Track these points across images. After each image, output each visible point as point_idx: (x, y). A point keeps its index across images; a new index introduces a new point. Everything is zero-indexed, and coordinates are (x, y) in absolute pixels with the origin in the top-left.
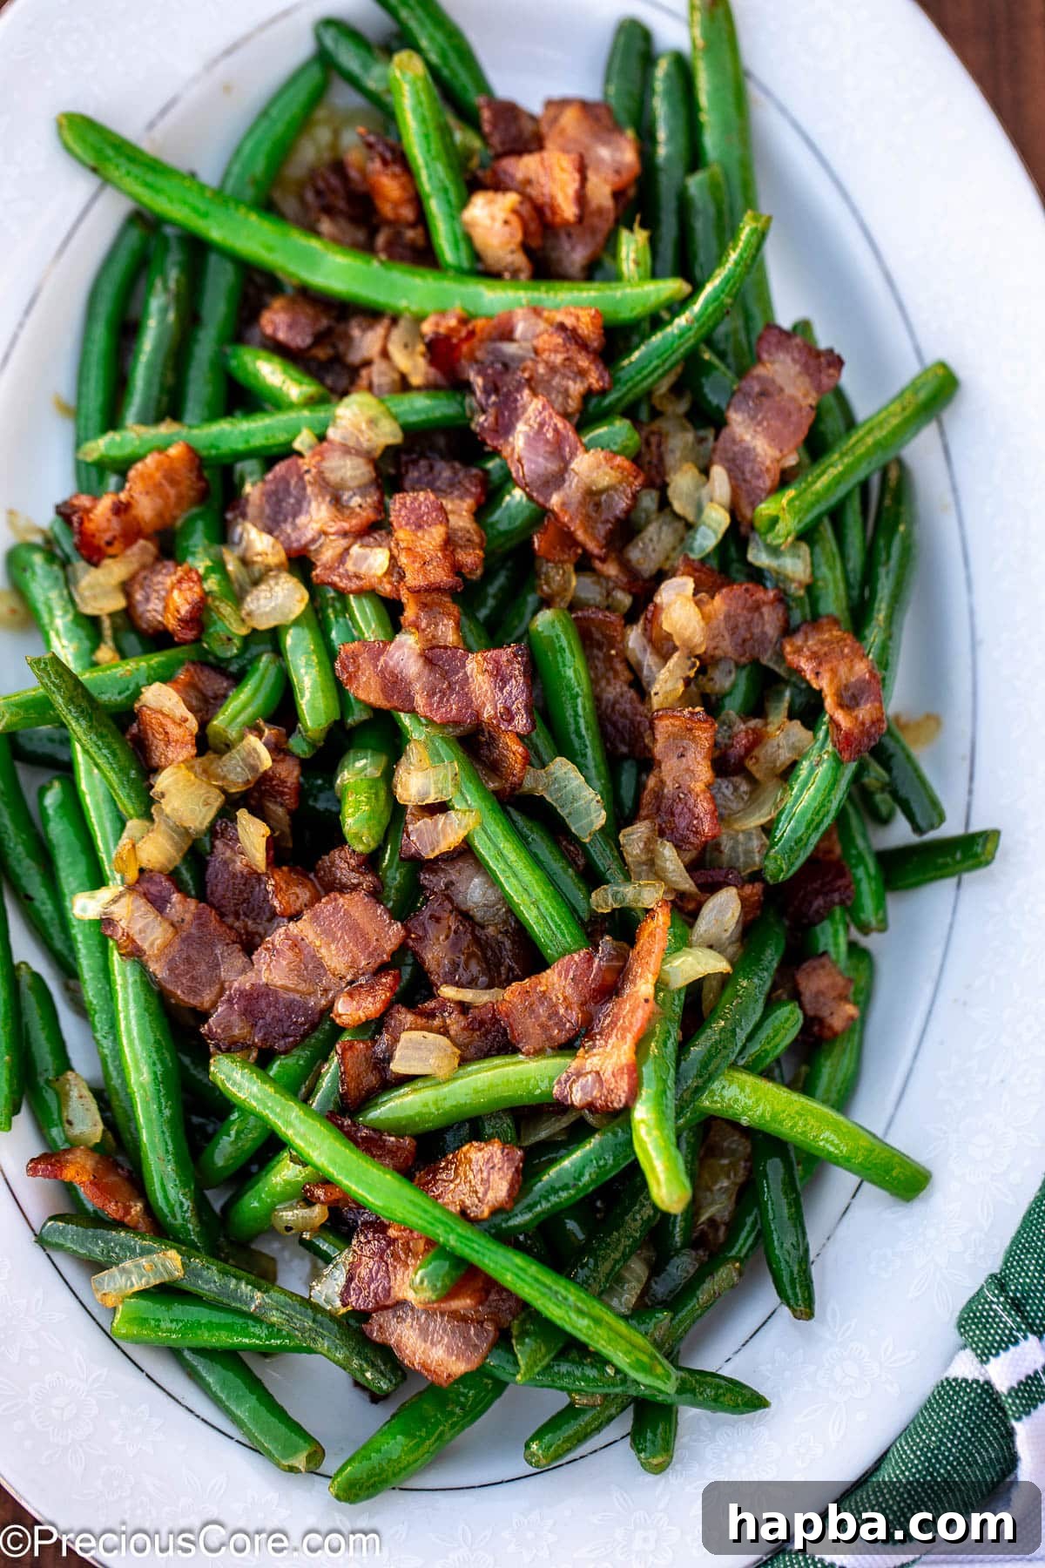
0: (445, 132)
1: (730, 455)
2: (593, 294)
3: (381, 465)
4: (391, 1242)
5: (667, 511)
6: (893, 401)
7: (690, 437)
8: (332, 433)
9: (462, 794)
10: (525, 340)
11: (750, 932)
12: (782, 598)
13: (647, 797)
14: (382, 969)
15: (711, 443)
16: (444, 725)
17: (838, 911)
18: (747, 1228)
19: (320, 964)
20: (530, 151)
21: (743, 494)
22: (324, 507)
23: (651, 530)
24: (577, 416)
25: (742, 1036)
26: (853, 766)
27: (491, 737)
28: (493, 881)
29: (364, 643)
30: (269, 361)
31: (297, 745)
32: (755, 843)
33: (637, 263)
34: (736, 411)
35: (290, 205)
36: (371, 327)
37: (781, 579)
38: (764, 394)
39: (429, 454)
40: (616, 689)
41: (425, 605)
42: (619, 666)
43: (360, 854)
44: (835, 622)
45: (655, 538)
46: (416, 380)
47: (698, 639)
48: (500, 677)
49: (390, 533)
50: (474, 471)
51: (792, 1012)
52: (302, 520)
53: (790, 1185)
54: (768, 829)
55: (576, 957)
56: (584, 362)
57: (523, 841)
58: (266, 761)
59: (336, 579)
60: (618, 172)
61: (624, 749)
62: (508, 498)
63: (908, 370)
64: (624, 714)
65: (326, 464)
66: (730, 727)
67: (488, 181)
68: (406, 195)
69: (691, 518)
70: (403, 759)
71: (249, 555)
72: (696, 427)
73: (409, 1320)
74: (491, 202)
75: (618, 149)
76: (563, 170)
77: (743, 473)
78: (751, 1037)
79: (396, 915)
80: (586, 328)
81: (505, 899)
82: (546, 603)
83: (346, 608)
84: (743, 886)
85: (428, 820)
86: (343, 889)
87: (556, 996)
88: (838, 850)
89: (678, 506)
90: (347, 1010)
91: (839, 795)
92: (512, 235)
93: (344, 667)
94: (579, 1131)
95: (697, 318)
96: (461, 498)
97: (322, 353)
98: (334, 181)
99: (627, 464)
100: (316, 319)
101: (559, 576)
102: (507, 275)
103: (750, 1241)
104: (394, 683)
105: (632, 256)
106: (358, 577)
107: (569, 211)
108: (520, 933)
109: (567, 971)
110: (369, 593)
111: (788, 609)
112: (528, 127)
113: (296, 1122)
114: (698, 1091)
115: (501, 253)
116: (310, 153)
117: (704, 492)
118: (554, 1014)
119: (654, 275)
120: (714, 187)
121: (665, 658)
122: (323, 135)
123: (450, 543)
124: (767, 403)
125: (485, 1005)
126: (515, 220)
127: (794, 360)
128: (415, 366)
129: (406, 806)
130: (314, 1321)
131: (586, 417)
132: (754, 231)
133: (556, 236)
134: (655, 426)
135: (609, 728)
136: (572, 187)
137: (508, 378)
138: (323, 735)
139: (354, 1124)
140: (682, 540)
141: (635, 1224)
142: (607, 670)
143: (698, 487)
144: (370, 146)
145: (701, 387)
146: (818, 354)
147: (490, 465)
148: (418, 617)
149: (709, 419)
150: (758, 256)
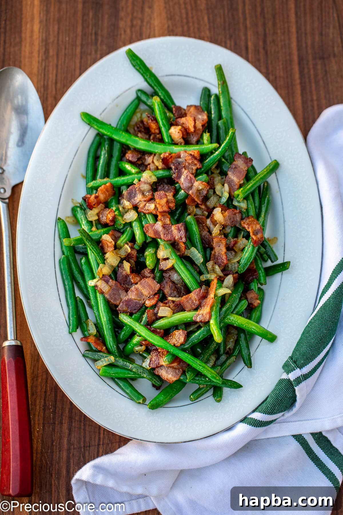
0: (165, 113)
1: (229, 181)
2: (198, 147)
3: (153, 186)
4: (159, 352)
5: (215, 194)
6: (265, 169)
7: (220, 178)
8: (141, 179)
9: (172, 256)
10: (183, 158)
11: (235, 285)
12: (241, 212)
13: (212, 256)
14: (155, 294)
15: (224, 179)
16: (167, 241)
17: (255, 280)
18: (237, 349)
19: (142, 294)
20: (184, 117)
21: (231, 190)
22: (140, 195)
23: (212, 198)
24: (195, 174)
25: (234, 306)
26: (257, 248)
27: (178, 243)
28: (179, 275)
29: (150, 224)
30: (127, 164)
31: (136, 247)
32: (236, 265)
33: (207, 141)
34: (230, 172)
35: (132, 131)
36: (150, 156)
37: (240, 208)
38: (235, 168)
39: (163, 183)
40: (205, 233)
41: (163, 215)
42: (205, 228)
43: (150, 269)
44: (253, 217)
45: (213, 200)
46: (160, 168)
47: (222, 221)
48: (179, 230)
49: (155, 200)
50: (173, 187)
51: (245, 302)
52: (136, 198)
53: (246, 339)
54: (238, 262)
55: (197, 290)
56: (196, 162)
57: (185, 266)
58: (129, 250)
59: (143, 211)
60: (203, 121)
61: (207, 246)
62: (180, 192)
63: (268, 162)
64: (207, 238)
65: (141, 186)
66: (230, 240)
67: (175, 124)
68: (157, 128)
69: (220, 195)
70: (159, 249)
71: (124, 207)
72: (221, 176)
73: (163, 369)
74: (175, 128)
75: (203, 116)
76: (191, 121)
77: (231, 185)
78: (236, 307)
79: (158, 282)
80: (196, 155)
81: (182, 278)
82: (189, 214)
83: (146, 217)
84: (233, 275)
85: (164, 262)
86: (147, 277)
87: (193, 298)
88: (255, 267)
89: (217, 193)
90: (148, 303)
91: (254, 254)
92: (180, 135)
93: (146, 229)
94: (199, 328)
95: (220, 152)
96: (170, 192)
97: (139, 162)
98: (141, 125)
99: (206, 184)
100: (138, 155)
101: (192, 208)
102: (179, 144)
103: (238, 352)
104: (156, 232)
105: (206, 139)
106: (148, 210)
107: (192, 130)
108: (185, 286)
109: (195, 293)
110: (150, 213)
111: (242, 214)
112: (183, 112)
113: (138, 327)
114: (224, 318)
115: (178, 139)
116: (136, 119)
117: (223, 189)
118: (193, 302)
119: (211, 143)
120: (224, 123)
121: (215, 226)
122: (139, 115)
123: (168, 202)
124: (236, 170)
125: (178, 301)
126: (180, 132)
127: (242, 160)
128: (160, 164)
129: (159, 259)
130: (143, 370)
131: (197, 174)
132: (232, 133)
133: (190, 135)
134: (212, 176)
135: (204, 241)
136: (193, 124)
137: (180, 166)
138: (141, 245)
139: (150, 327)
140: (219, 200)
141: (212, 348)
142: (203, 229)
143: (222, 189)
144: (149, 117)
145: (222, 167)
146: (247, 159)
147: (176, 185)
148: (161, 218)
149: (223, 174)
150: (233, 138)
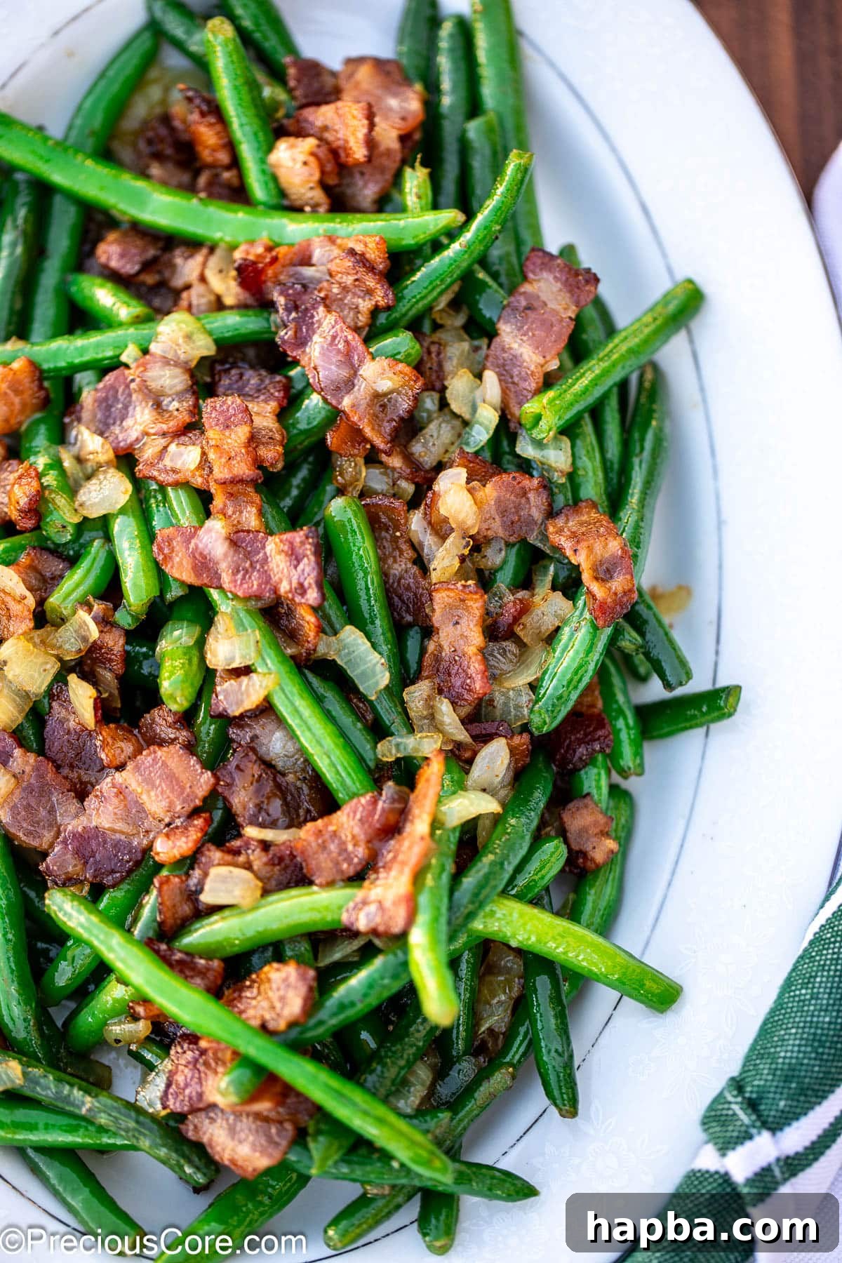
0: (254, 87)
1: (501, 362)
2: (380, 223)
3: (198, 375)
4: (203, 1052)
5: (446, 410)
6: (645, 314)
7: (466, 346)
8: (153, 348)
9: (263, 659)
10: (323, 264)
11: (520, 776)
12: (547, 486)
13: (428, 660)
14: (194, 813)
15: (484, 351)
16: (247, 598)
17: (600, 757)
18: (520, 1038)
19: (141, 809)
20: (327, 103)
21: (512, 395)
22: (147, 411)
23: (432, 427)
24: (367, 329)
25: (510, 869)
26: (609, 631)
27: (289, 609)
28: (292, 736)
29: (178, 527)
30: (101, 286)
31: (123, 618)
32: (524, 699)
33: (419, 197)
34: (506, 322)
35: (126, 154)
36: (191, 256)
37: (546, 468)
38: (529, 308)
39: (240, 364)
40: (401, 566)
41: (232, 495)
42: (404, 547)
43: (175, 714)
44: (594, 505)
45: (435, 435)
46: (229, 300)
47: (470, 522)
48: (295, 557)
49: (203, 433)
50: (278, 378)
51: (557, 848)
52: (128, 422)
53: (557, 999)
54: (533, 687)
55: (363, 801)
56: (371, 282)
57: (319, 700)
58: (94, 632)
59: (156, 473)
60: (403, 119)
61: (409, 618)
62: (307, 402)
63: (659, 286)
64: (408, 588)
65: (149, 374)
66: (501, 598)
67: (292, 129)
68: (221, 142)
69: (467, 416)
70: (213, 628)
71: (83, 454)
72: (472, 338)
73: (219, 1121)
74: (292, 146)
75: (406, 100)
76: (354, 117)
77: (512, 377)
78: (519, 869)
79: (206, 766)
80: (375, 254)
81: (301, 750)
82: (341, 492)
83: (165, 498)
84: (512, 738)
85: (232, 681)
86: (161, 743)
87: (346, 835)
88: (600, 704)
89: (455, 406)
90: (166, 849)
91: (596, 657)
92: (311, 175)
93: (160, 549)
94: (368, 952)
95: (469, 246)
96: (266, 401)
97: (150, 279)
98: (163, 131)
99: (407, 370)
100: (144, 250)
101: (350, 467)
102: (308, 209)
103: (522, 1050)
104: (203, 563)
105: (415, 190)
106: (174, 471)
107: (360, 153)
108: (316, 781)
109: (355, 813)
110: (184, 485)
111: (551, 495)
112: (329, 82)
113: (116, 947)
114: (471, 916)
115: (303, 191)
116: (141, 110)
117: (478, 393)
118: (343, 849)
119: (436, 206)
120: (490, 130)
121: (443, 538)
122: (155, 93)
123: (253, 440)
124: (532, 315)
125: (284, 843)
126: (312, 160)
127: (555, 277)
128: (230, 290)
129: (216, 670)
130: (137, 1122)
131: (372, 332)
132: (518, 168)
133: (351, 175)
134: (435, 337)
135: (396, 599)
136: (362, 131)
137: (306, 297)
138: (145, 609)
139: (170, 949)
140: (459, 435)
141: (418, 1036)
142: (394, 550)
143: (472, 390)
144: (190, 100)
145: (477, 302)
146: (577, 274)
147: (292, 373)
148: (225, 506)
149: (480, 329)
150: (524, 186)
